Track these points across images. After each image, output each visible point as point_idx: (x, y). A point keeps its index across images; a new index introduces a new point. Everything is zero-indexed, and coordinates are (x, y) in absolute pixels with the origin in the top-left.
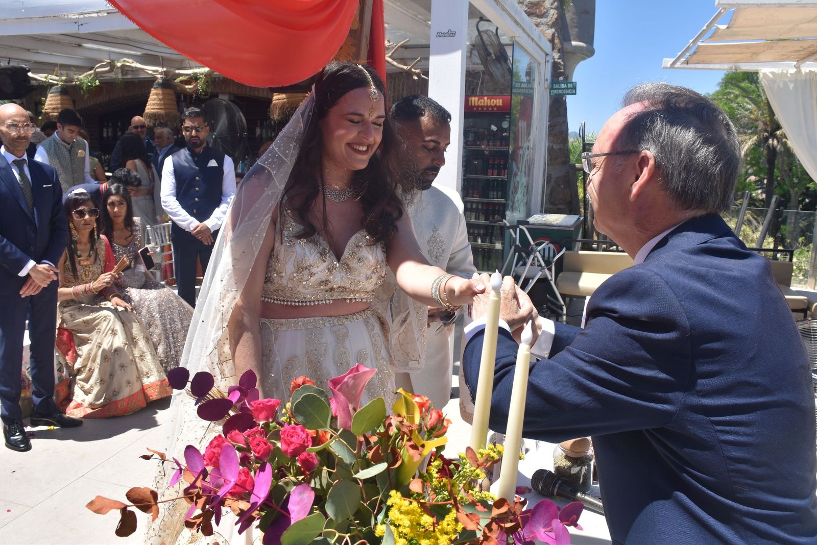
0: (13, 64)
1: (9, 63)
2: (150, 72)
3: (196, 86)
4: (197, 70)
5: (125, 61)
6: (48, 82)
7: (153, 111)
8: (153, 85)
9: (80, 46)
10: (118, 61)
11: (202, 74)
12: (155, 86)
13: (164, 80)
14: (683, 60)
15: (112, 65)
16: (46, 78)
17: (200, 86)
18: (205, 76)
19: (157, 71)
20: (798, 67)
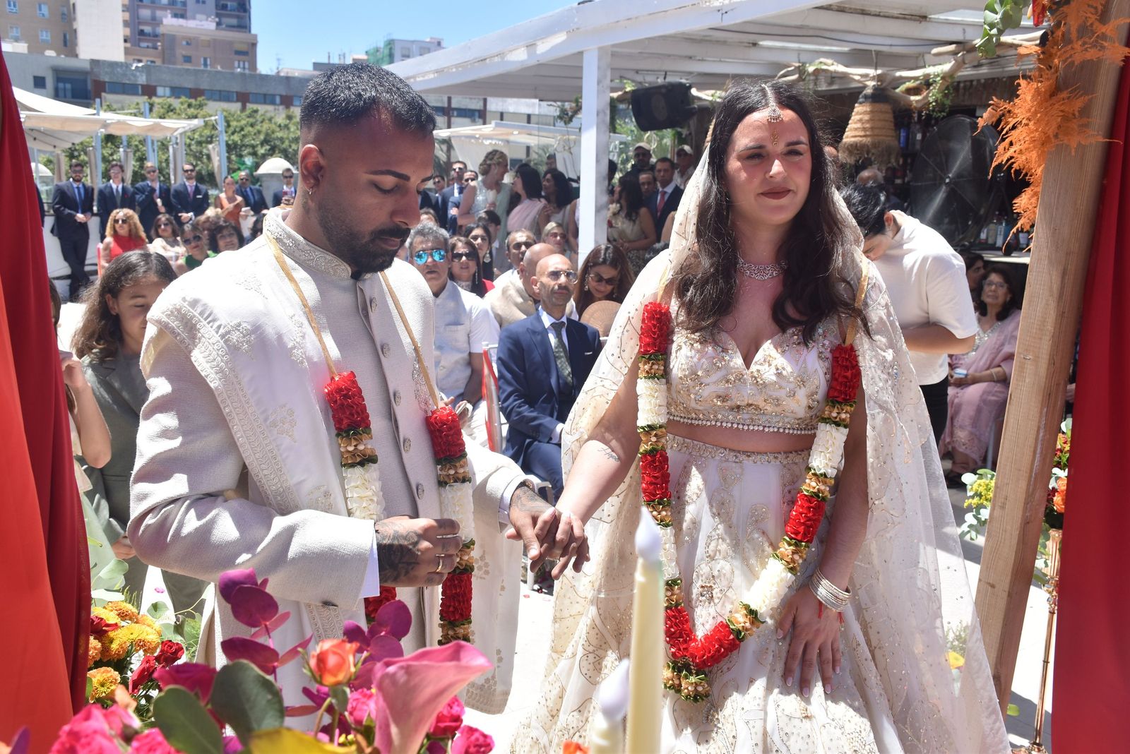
0: (670, 79)
1: (665, 78)
2: (857, 78)
3: (927, 96)
4: (930, 70)
5: (821, 63)
6: (715, 101)
7: (853, 139)
8: (858, 98)
9: (755, 44)
10: (811, 64)
11: (938, 75)
12: (861, 100)
13: (876, 88)
15: (801, 70)
16: (713, 96)
17: (933, 95)
18: (943, 78)
19: (866, 76)
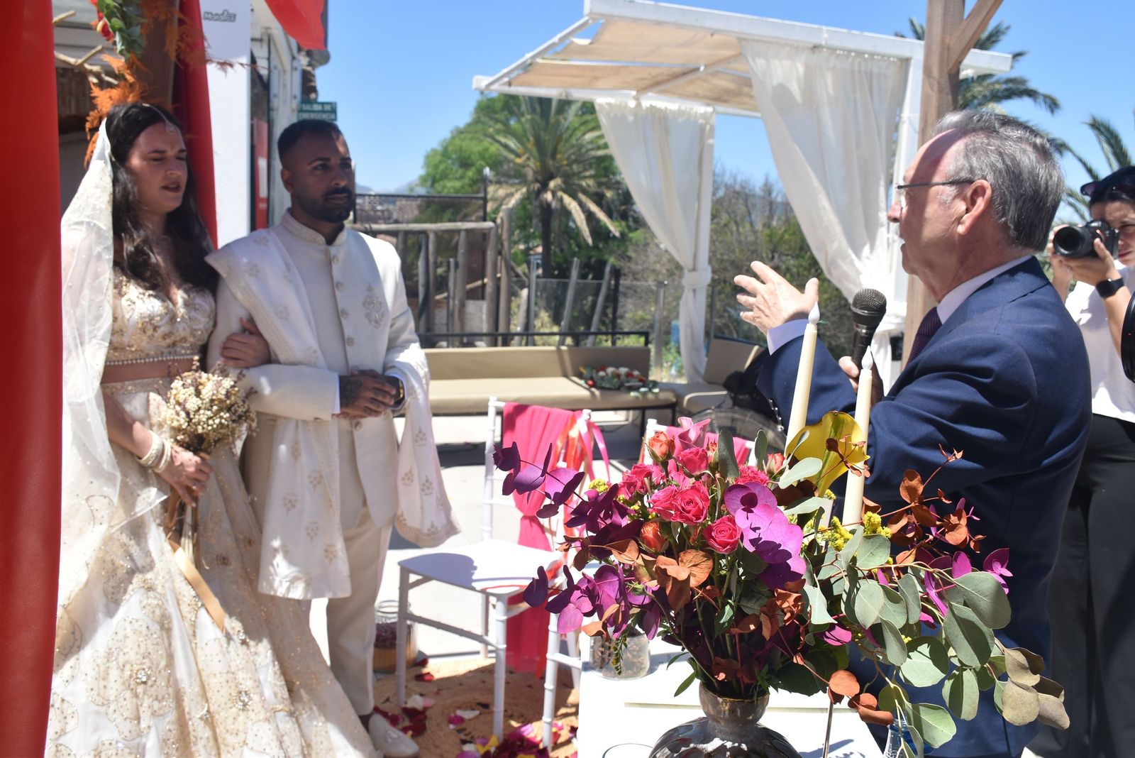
14: (506, 79)
20: (637, 99)
